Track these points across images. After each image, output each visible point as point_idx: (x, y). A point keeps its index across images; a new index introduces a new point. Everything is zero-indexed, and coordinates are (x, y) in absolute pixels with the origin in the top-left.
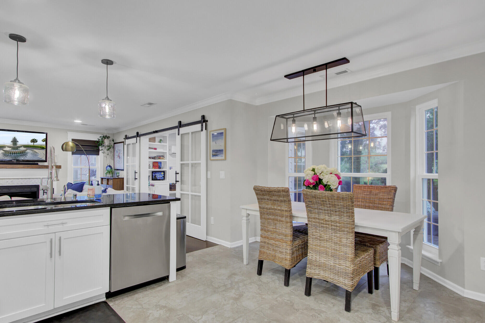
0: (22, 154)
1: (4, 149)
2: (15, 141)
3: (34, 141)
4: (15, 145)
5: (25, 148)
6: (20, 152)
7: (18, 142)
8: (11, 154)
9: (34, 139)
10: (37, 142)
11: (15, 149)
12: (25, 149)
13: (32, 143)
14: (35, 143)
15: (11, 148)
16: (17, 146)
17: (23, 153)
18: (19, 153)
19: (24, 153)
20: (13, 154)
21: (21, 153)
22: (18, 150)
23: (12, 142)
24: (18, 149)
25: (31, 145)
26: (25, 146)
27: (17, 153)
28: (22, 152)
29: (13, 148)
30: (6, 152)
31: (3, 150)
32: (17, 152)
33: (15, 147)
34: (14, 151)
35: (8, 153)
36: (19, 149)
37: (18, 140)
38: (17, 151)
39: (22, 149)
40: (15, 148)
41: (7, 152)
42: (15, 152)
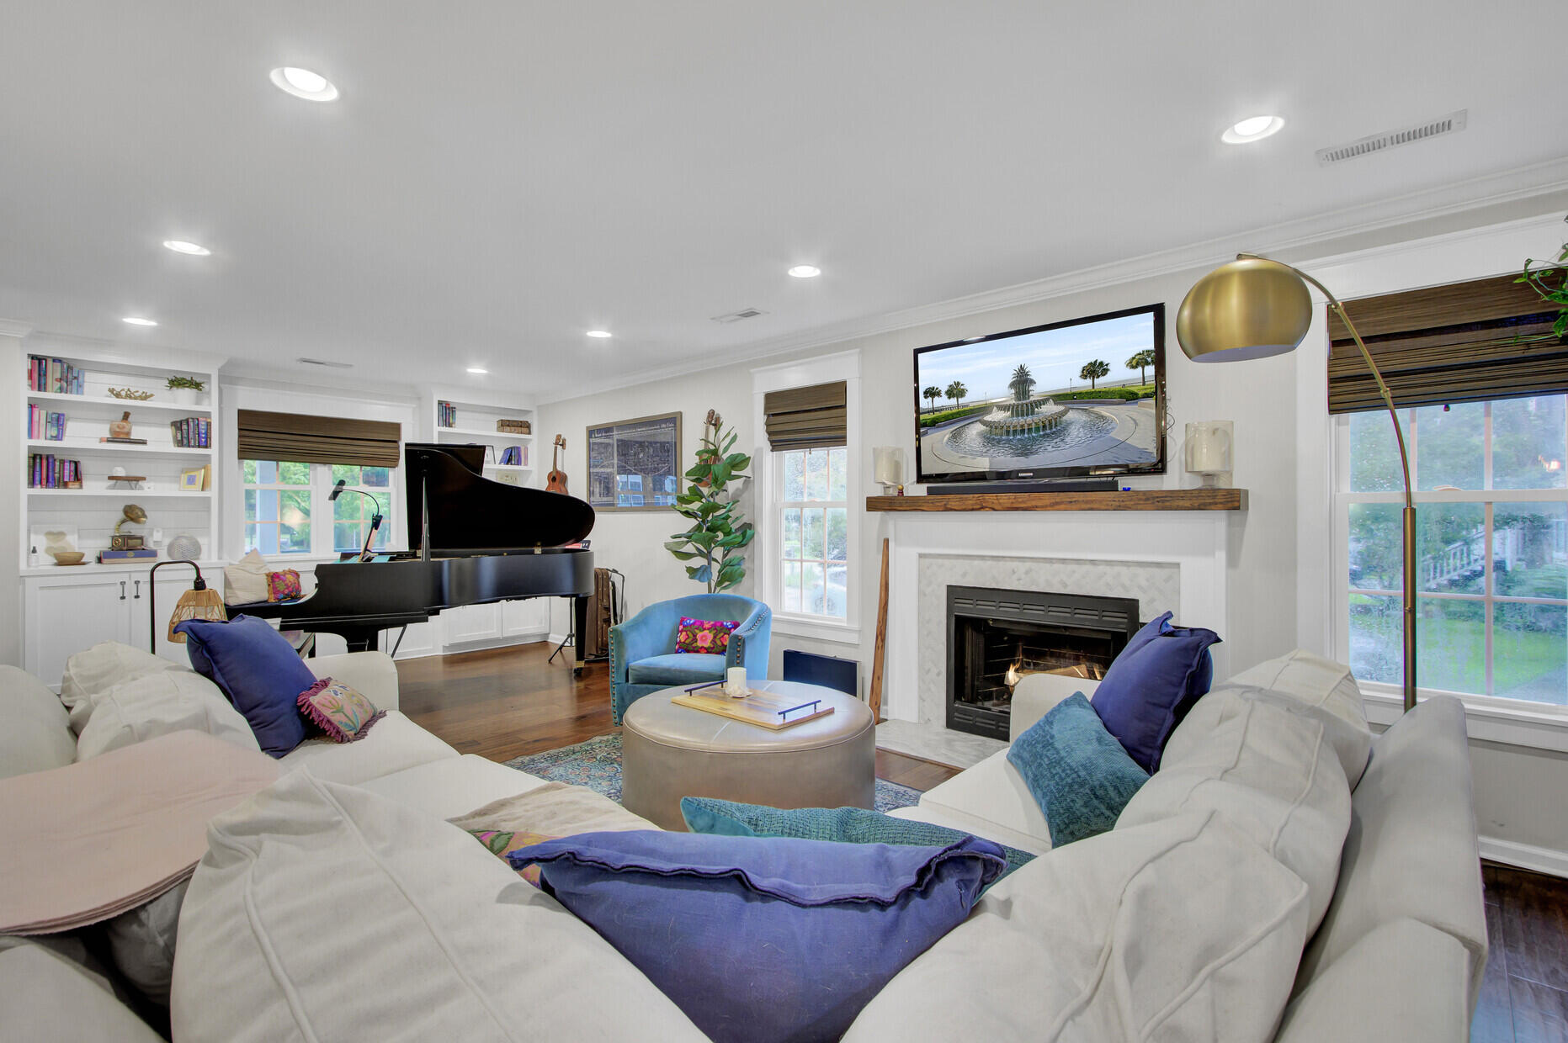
0: (1048, 431)
1: (988, 418)
2: (1022, 381)
3: (1095, 370)
4: (1024, 399)
5: (1060, 404)
6: (1041, 424)
7: (1032, 382)
8: (1008, 433)
9: (1096, 361)
10: (1105, 372)
11: (1023, 415)
12: (1061, 408)
13: (1089, 382)
14: (1098, 377)
15: (1009, 413)
16: (1032, 399)
17: (1051, 428)
18: (1037, 429)
19: (1056, 426)
20: (1015, 432)
21: (1044, 427)
22: (1036, 418)
23: (1012, 385)
24: (1033, 413)
25: (1084, 390)
26: (1060, 398)
27: (1030, 430)
28: (1047, 423)
29: (1016, 410)
30: (991, 427)
31: (985, 423)
32: (1029, 425)
33: (1022, 405)
34: (1021, 420)
35: (998, 431)
36: (1038, 414)
37: (1033, 376)
38: (1029, 419)
39: (1050, 409)
40: (1022, 411)
41: (996, 428)
42: (1022, 426)
